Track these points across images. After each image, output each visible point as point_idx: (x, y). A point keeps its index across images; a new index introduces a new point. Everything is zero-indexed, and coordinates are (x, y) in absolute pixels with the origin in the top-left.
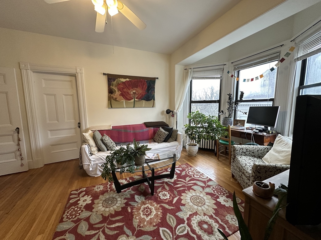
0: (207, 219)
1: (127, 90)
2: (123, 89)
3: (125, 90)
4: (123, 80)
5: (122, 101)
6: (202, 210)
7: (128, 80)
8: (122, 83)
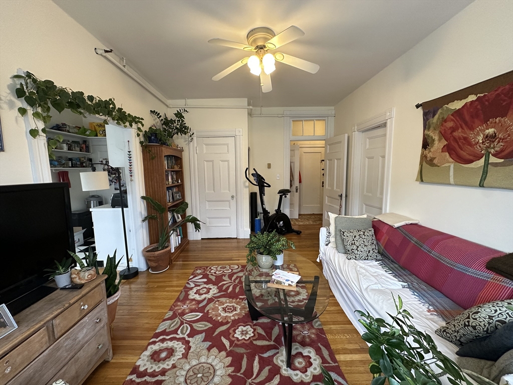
0: (167, 365)
1: (465, 133)
2: (453, 130)
3: (458, 134)
4: (457, 105)
5: (447, 165)
6: (182, 368)
7: (472, 98)
8: (452, 115)
